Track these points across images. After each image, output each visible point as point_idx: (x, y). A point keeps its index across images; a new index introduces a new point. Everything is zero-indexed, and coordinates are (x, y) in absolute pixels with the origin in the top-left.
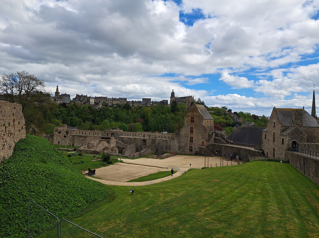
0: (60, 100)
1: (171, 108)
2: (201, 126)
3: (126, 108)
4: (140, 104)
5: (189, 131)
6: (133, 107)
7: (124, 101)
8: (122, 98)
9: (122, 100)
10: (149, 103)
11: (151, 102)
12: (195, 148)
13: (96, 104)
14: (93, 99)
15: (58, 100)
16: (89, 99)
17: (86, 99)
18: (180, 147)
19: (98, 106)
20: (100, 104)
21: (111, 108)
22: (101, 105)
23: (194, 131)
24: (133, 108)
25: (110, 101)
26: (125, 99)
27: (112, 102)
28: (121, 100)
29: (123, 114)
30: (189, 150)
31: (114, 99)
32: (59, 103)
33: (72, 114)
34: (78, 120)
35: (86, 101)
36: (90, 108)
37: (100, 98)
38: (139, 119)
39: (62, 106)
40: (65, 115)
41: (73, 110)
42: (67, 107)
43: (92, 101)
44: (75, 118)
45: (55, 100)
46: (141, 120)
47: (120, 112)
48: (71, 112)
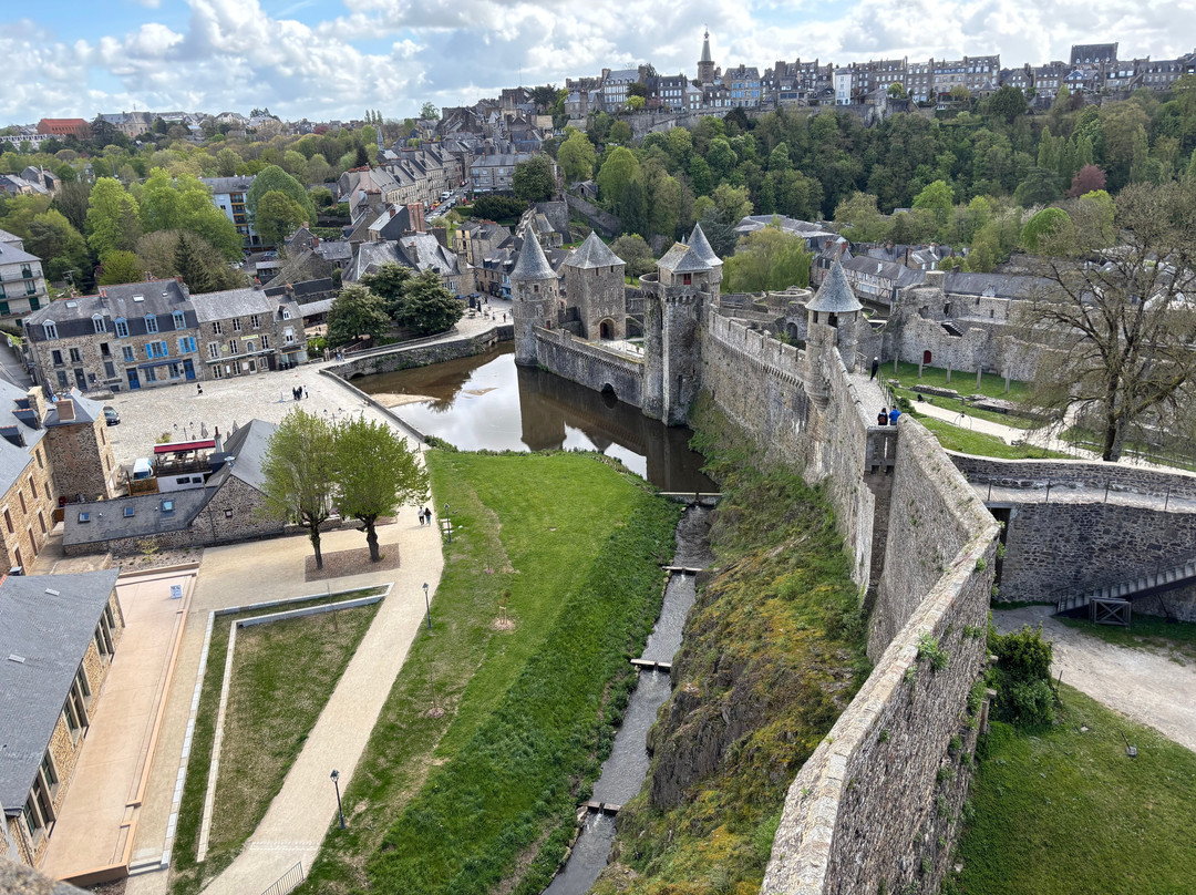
0: (723, 98)
3: (1004, 110)
4: (1069, 82)
6: (1034, 100)
7: (986, 69)
8: (976, 60)
9: (978, 69)
10: (1117, 74)
11: (1126, 66)
13: (859, 97)
14: (848, 79)
15: (715, 95)
16: (831, 77)
17: (814, 77)
19: (871, 111)
20: (877, 101)
21: (927, 114)
22: (883, 103)
24: (1032, 104)
25: (922, 80)
26: (993, 62)
27: (930, 81)
28: (971, 70)
29: (995, 144)
31: (936, 68)
32: (720, 108)
33: (779, 156)
34: (802, 183)
35: (816, 88)
36: (843, 122)
37: (875, 68)
38: (1091, 168)
39: (735, 123)
40: (755, 162)
41: (778, 138)
42: (753, 128)
43: (843, 87)
44: (790, 173)
45: (705, 99)
46: (1101, 175)
47: (974, 135)
48: (774, 151)
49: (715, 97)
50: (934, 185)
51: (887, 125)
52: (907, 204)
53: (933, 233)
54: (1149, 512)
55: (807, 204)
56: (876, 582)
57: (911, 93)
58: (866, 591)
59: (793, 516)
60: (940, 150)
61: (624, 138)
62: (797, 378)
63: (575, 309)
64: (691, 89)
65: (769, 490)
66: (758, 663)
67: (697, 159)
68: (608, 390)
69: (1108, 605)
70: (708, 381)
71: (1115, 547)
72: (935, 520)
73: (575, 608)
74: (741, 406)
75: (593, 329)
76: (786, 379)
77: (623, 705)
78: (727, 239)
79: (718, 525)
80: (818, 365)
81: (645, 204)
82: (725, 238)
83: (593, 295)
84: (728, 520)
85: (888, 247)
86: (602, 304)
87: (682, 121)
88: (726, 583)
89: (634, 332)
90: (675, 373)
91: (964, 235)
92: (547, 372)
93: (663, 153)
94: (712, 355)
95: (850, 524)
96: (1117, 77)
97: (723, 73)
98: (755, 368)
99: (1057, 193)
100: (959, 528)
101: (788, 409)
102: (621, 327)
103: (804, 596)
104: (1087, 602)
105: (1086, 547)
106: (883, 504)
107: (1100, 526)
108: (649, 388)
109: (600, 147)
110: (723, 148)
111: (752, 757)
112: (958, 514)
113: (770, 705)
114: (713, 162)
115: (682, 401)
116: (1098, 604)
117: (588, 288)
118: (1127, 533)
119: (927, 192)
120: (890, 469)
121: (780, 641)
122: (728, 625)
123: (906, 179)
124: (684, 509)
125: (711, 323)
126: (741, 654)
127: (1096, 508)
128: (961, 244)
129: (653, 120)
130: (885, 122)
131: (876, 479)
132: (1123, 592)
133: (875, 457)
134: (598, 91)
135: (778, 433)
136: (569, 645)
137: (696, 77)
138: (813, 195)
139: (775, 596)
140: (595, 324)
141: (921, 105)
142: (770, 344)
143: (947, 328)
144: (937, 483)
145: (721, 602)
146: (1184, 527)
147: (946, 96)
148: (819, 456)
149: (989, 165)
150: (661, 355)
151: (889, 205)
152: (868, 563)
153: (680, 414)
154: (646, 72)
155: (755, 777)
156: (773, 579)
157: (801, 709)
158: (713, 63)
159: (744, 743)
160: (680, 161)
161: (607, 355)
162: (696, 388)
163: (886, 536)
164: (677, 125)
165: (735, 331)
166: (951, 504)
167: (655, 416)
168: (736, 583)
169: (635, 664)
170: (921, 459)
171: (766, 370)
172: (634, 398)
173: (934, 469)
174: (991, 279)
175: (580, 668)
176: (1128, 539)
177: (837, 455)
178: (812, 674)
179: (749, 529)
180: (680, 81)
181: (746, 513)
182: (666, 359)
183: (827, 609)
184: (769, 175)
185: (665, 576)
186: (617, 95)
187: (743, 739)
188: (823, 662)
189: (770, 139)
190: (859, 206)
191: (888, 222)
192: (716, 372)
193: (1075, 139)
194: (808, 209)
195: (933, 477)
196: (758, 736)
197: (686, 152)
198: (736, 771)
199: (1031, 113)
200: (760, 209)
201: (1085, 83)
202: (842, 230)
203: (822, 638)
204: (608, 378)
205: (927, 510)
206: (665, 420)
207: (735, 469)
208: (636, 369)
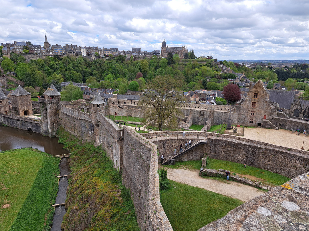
0: (52, 52)
1: (167, 61)
2: (264, 102)
3: (120, 60)
4: (132, 55)
5: (252, 105)
7: (116, 51)
8: (113, 49)
9: (114, 51)
11: (143, 53)
12: (256, 120)
13: (88, 55)
14: (85, 50)
15: (50, 51)
16: (80, 49)
17: (76, 49)
18: (239, 120)
19: (91, 58)
20: (92, 56)
21: (104, 59)
22: (94, 56)
23: (257, 105)
24: (126, 59)
25: (102, 52)
26: (117, 49)
27: (104, 52)
28: (112, 51)
29: (120, 67)
30: (249, 122)
31: (105, 50)
32: (52, 54)
33: (69, 67)
34: (77, 74)
35: (77, 51)
36: (85, 60)
37: (91, 48)
38: (139, 73)
39: (56, 58)
40: (63, 68)
41: (69, 63)
42: (61, 60)
43: (84, 52)
44: (73, 72)
45: (47, 52)
46: (142, 75)
47: (115, 65)
48: (68, 66)
49: (50, 52)
50: (109, 75)
51: (96, 61)
52: (103, 79)
53: (110, 86)
54: (175, 140)
55: (78, 79)
56: (122, 166)
57: (100, 55)
58: (119, 169)
59: (93, 155)
60: (109, 68)
61: (23, 60)
62: (90, 121)
63: (15, 107)
64: (42, 49)
65: (85, 150)
66: (96, 194)
67: (46, 67)
68: (30, 129)
69: (171, 160)
70: (62, 124)
71: (170, 148)
72: (139, 148)
73: (31, 195)
74: (73, 130)
75: (22, 113)
76: (87, 121)
77: (52, 219)
78: (59, 87)
79: (71, 162)
80: (96, 117)
81: (32, 78)
82: (58, 87)
83: (21, 103)
84: (74, 160)
85: (101, 89)
86: (24, 106)
87: (41, 57)
88: (78, 176)
89: (35, 112)
90: (52, 123)
91: (117, 86)
92: (7, 126)
93: (36, 65)
94: (62, 117)
95: (111, 154)
96: (141, 55)
97: (51, 46)
98: (77, 119)
99: (134, 78)
100: (147, 148)
101: (87, 129)
102: (31, 111)
103: (103, 174)
104: (167, 161)
105: (165, 149)
106: (122, 147)
107: (167, 144)
108: (44, 128)
109: (15, 63)
110: (54, 65)
111: (99, 219)
112: (146, 145)
113: (101, 204)
114: (51, 67)
115: (54, 130)
116: (169, 161)
117: (19, 101)
118: (172, 145)
119: (107, 77)
120: (123, 138)
121: (100, 187)
122: (83, 187)
123: (102, 74)
124: (60, 159)
125: (62, 109)
126: (90, 193)
127: (165, 141)
128: (117, 89)
129: (32, 56)
130: (95, 61)
131: (120, 142)
132: (173, 157)
133: (119, 136)
134: (13, 47)
135: (85, 135)
136: (31, 206)
137: (44, 46)
138: (80, 77)
139: (95, 176)
140: (22, 111)
141: (103, 57)
142: (81, 113)
143: (119, 107)
144: (138, 139)
145: (78, 182)
146: (181, 142)
147: (108, 56)
148: (98, 139)
149: (119, 72)
150: (47, 118)
151: (99, 80)
152: (119, 162)
153: (54, 134)
154: (29, 43)
155: (101, 225)
156: (93, 172)
157: (110, 203)
158: (48, 43)
159: (96, 217)
160: (42, 67)
161: (28, 120)
162: (58, 126)
163: (123, 155)
164: (39, 58)
165: (70, 110)
166: (144, 143)
167: (46, 135)
168: (81, 176)
169: (53, 206)
170: (132, 135)
171: (80, 119)
172: (39, 131)
173: (136, 137)
174: (126, 96)
175: (36, 212)
176: (172, 146)
177: (103, 138)
178: (111, 193)
179: (81, 161)
180: (39, 47)
181: (80, 157)
182: (49, 119)
183: (110, 176)
184: (67, 72)
185: (58, 179)
186: (20, 49)
187: (95, 215)
188: (113, 189)
189: (67, 63)
190: (91, 79)
191: (99, 84)
192: (64, 121)
193: (135, 67)
194: (79, 80)
195: (137, 138)
196: (99, 213)
197: (43, 65)
198: (95, 225)
199: (126, 61)
200: (66, 80)
201: (136, 55)
202: (88, 85)
203: (111, 183)
204: (29, 126)
205: (136, 146)
206: (50, 136)
207: (74, 146)
208: (39, 123)
